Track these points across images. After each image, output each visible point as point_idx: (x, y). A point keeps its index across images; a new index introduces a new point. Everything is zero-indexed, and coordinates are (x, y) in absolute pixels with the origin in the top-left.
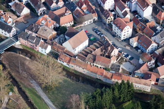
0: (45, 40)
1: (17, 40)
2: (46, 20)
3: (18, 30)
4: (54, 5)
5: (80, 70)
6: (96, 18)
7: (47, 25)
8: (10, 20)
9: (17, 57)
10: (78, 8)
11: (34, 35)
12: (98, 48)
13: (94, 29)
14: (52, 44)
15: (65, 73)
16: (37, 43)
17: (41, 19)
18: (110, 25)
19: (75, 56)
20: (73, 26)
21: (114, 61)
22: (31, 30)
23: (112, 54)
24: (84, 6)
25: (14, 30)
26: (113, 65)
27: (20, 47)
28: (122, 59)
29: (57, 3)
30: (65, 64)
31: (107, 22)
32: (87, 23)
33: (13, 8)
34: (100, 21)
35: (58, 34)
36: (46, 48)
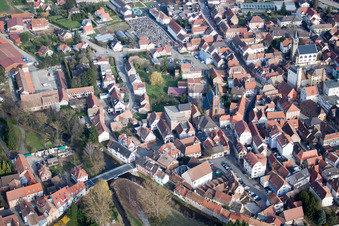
0: (164, 170)
1: (135, 166)
2: (170, 148)
3: (138, 156)
4: (183, 133)
5: (196, 205)
6: (228, 152)
7: (170, 154)
8: (132, 144)
9: (130, 185)
10: (209, 139)
11: (153, 162)
12: (221, 183)
13: (223, 164)
14: (170, 174)
15: (178, 206)
16: (154, 171)
17: (164, 146)
18: (242, 160)
19: (193, 190)
20: (200, 157)
21: (235, 199)
22: (151, 157)
23: (237, 191)
24: (217, 137)
25: (133, 156)
26: (234, 203)
27: (137, 175)
28: (248, 198)
29: (187, 132)
30: (181, 197)
31: (239, 156)
32: (216, 156)
33: (138, 133)
34: (232, 155)
35: (180, 165)
36: (162, 178)
